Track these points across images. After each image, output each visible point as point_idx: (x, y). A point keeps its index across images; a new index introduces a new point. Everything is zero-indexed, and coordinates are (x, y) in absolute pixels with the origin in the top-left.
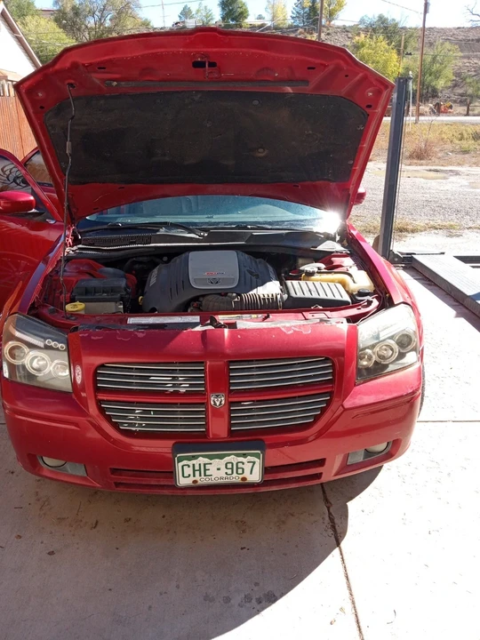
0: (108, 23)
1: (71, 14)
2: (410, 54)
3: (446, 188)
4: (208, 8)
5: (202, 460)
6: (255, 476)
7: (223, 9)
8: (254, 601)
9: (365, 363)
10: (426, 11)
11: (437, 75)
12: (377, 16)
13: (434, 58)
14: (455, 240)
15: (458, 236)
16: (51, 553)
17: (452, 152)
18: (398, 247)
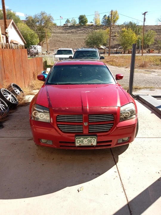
0: (43, 25)
1: (31, 22)
2: (140, 34)
3: (150, 76)
4: (75, 20)
5: (82, 139)
6: (95, 144)
7: (80, 20)
8: (95, 174)
9: (122, 117)
10: (144, 21)
11: (149, 41)
12: (129, 22)
13: (148, 35)
14: (152, 91)
15: (153, 90)
16: (43, 165)
17: (153, 65)
18: (134, 93)
